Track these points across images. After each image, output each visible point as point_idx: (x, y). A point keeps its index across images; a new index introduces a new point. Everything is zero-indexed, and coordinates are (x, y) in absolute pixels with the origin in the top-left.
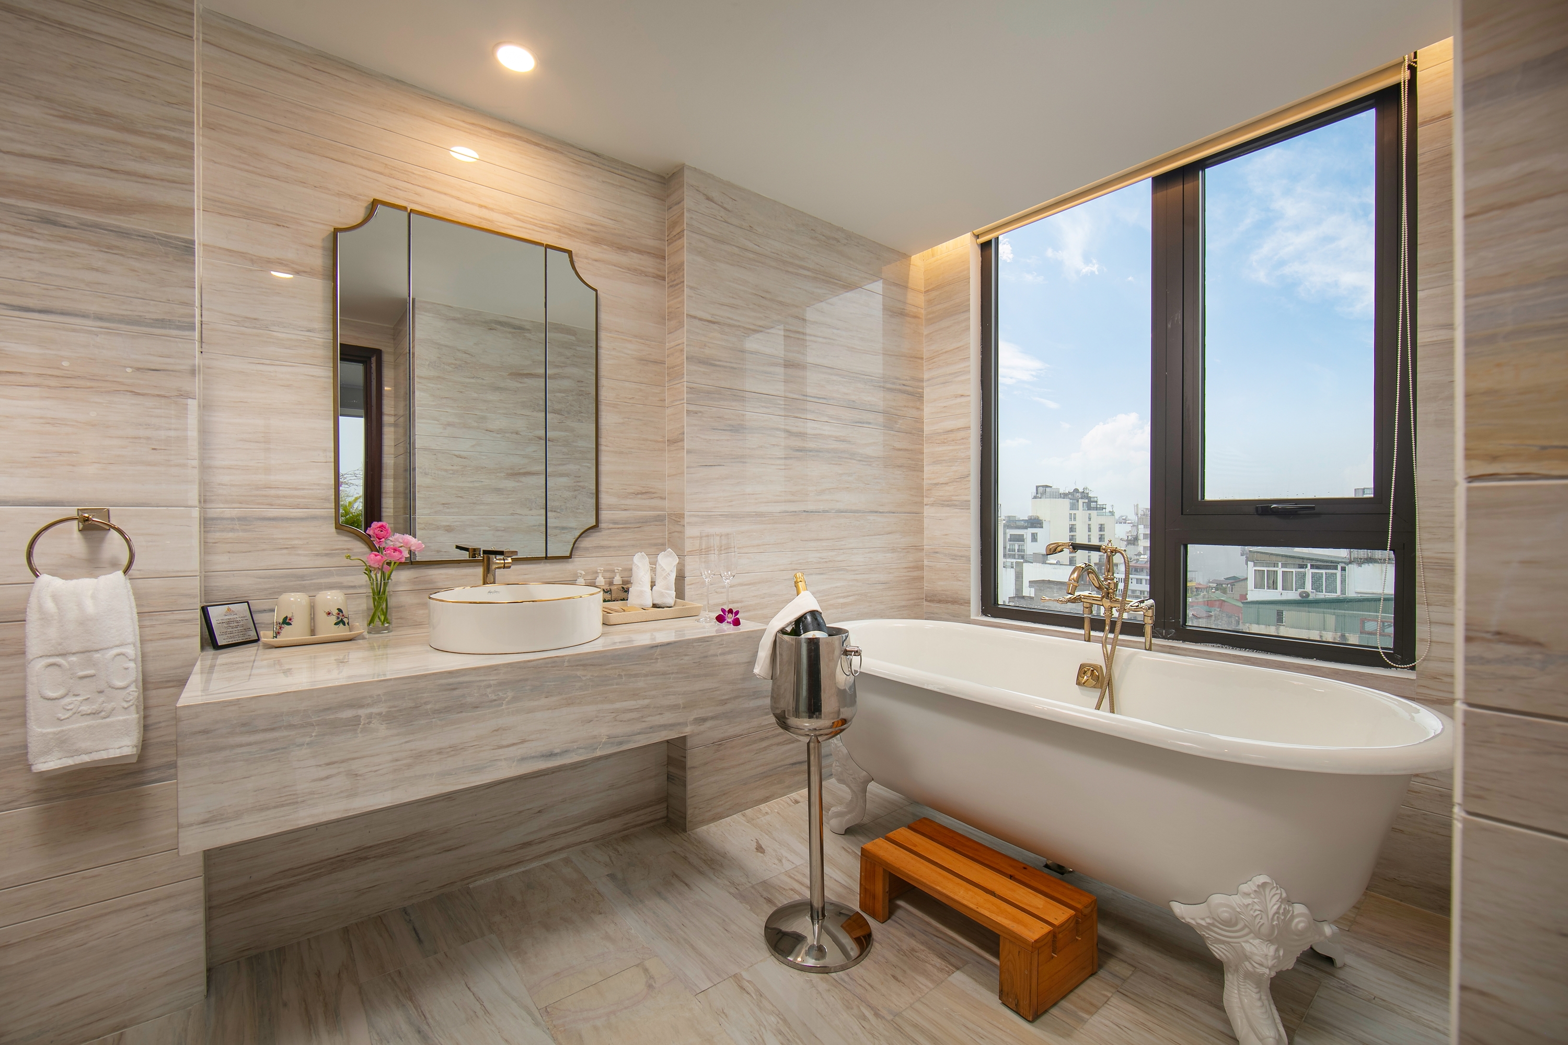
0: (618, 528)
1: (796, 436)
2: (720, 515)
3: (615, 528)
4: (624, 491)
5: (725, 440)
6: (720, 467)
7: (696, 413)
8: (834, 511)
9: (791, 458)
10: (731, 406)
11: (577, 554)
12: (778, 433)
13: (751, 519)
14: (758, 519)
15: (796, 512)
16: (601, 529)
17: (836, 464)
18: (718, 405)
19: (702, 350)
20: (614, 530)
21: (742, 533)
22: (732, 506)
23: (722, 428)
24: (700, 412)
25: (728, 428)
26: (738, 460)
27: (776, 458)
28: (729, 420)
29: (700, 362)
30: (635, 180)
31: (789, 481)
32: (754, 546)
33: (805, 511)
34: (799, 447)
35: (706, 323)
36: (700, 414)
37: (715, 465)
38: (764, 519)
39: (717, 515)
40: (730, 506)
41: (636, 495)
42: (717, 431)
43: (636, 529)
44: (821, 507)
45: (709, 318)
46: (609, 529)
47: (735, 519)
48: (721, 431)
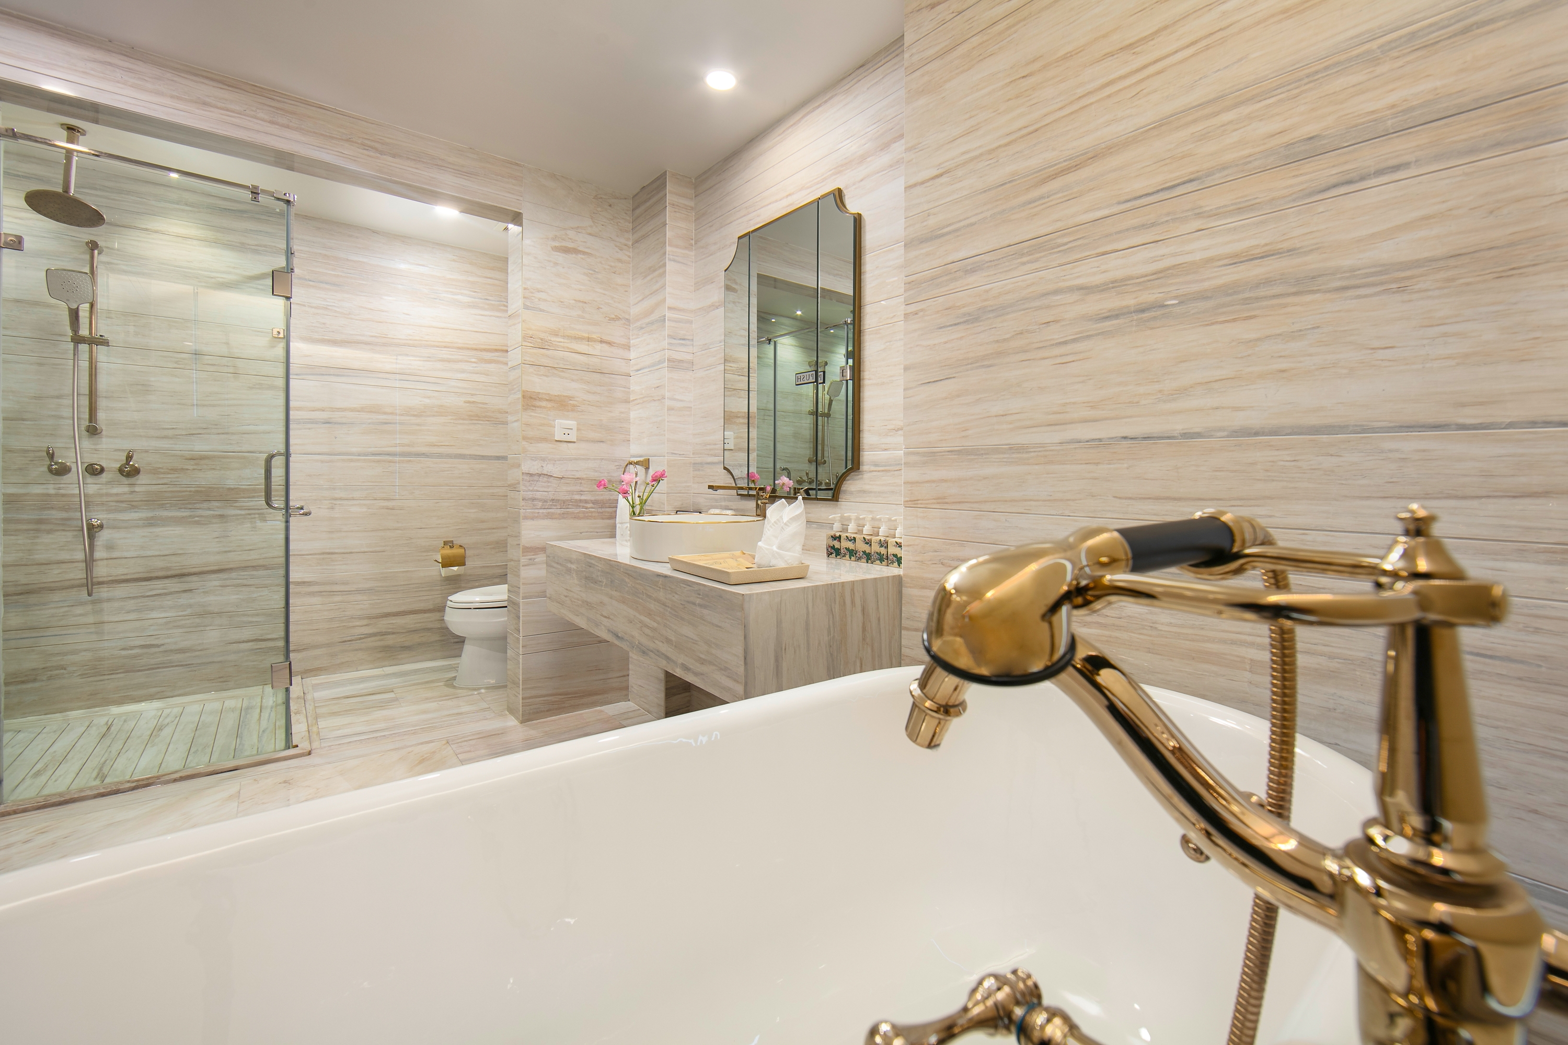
0: (879, 471)
1: (1103, 290)
2: (949, 451)
3: (876, 471)
4: (885, 427)
5: (957, 339)
6: (950, 380)
7: (916, 314)
8: (1225, 434)
9: (1089, 337)
10: (968, 285)
11: (844, 498)
12: (1059, 297)
13: (1002, 456)
14: (1015, 456)
15: (1100, 440)
16: (861, 472)
17: (1234, 320)
18: (947, 291)
19: (925, 223)
20: (875, 473)
21: (985, 478)
22: (966, 436)
23: (952, 323)
24: (922, 310)
25: (962, 320)
26: (977, 365)
27: (1053, 345)
28: (963, 307)
29: (922, 242)
30: (897, 55)
31: (1083, 382)
32: (1006, 501)
33: (1125, 438)
34: (1109, 311)
35: (931, 183)
36: (921, 314)
37: (941, 380)
38: (1025, 456)
39: (945, 452)
40: (963, 437)
41: (896, 431)
42: (944, 329)
43: (896, 472)
44: (1178, 425)
45: (935, 172)
46: (870, 471)
47: (973, 457)
48: (950, 328)
